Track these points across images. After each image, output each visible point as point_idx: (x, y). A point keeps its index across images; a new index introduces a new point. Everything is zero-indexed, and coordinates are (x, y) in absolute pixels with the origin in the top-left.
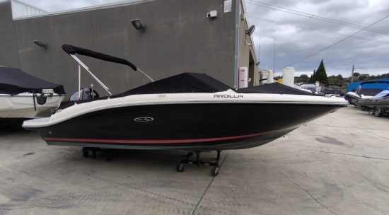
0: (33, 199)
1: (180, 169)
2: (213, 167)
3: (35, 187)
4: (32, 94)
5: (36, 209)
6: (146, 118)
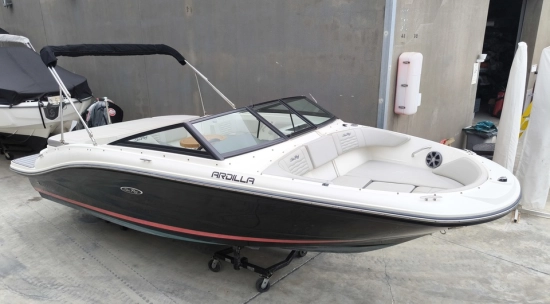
0: (11, 277)
1: (214, 266)
2: (258, 276)
3: (20, 260)
4: (36, 104)
5: (9, 292)
6: (133, 189)
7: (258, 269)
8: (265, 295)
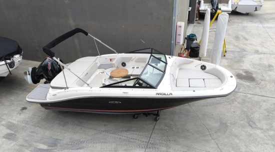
0: (59, 145)
1: (135, 117)
3: (54, 137)
6: (117, 102)
7: (154, 115)
8: (158, 122)
